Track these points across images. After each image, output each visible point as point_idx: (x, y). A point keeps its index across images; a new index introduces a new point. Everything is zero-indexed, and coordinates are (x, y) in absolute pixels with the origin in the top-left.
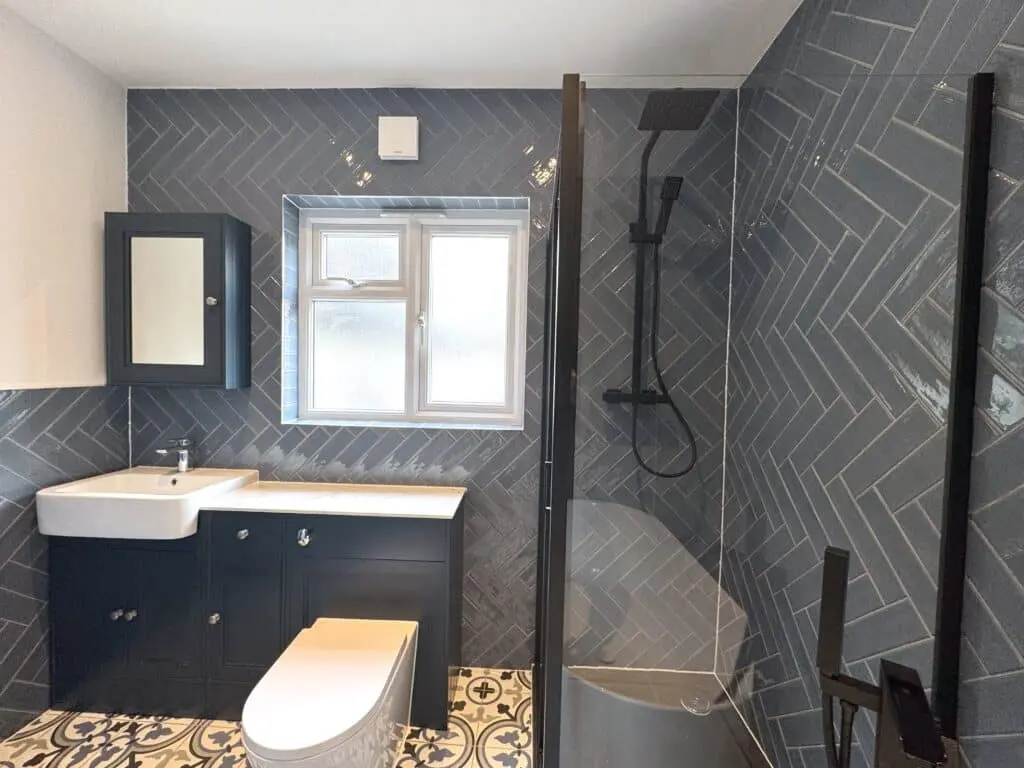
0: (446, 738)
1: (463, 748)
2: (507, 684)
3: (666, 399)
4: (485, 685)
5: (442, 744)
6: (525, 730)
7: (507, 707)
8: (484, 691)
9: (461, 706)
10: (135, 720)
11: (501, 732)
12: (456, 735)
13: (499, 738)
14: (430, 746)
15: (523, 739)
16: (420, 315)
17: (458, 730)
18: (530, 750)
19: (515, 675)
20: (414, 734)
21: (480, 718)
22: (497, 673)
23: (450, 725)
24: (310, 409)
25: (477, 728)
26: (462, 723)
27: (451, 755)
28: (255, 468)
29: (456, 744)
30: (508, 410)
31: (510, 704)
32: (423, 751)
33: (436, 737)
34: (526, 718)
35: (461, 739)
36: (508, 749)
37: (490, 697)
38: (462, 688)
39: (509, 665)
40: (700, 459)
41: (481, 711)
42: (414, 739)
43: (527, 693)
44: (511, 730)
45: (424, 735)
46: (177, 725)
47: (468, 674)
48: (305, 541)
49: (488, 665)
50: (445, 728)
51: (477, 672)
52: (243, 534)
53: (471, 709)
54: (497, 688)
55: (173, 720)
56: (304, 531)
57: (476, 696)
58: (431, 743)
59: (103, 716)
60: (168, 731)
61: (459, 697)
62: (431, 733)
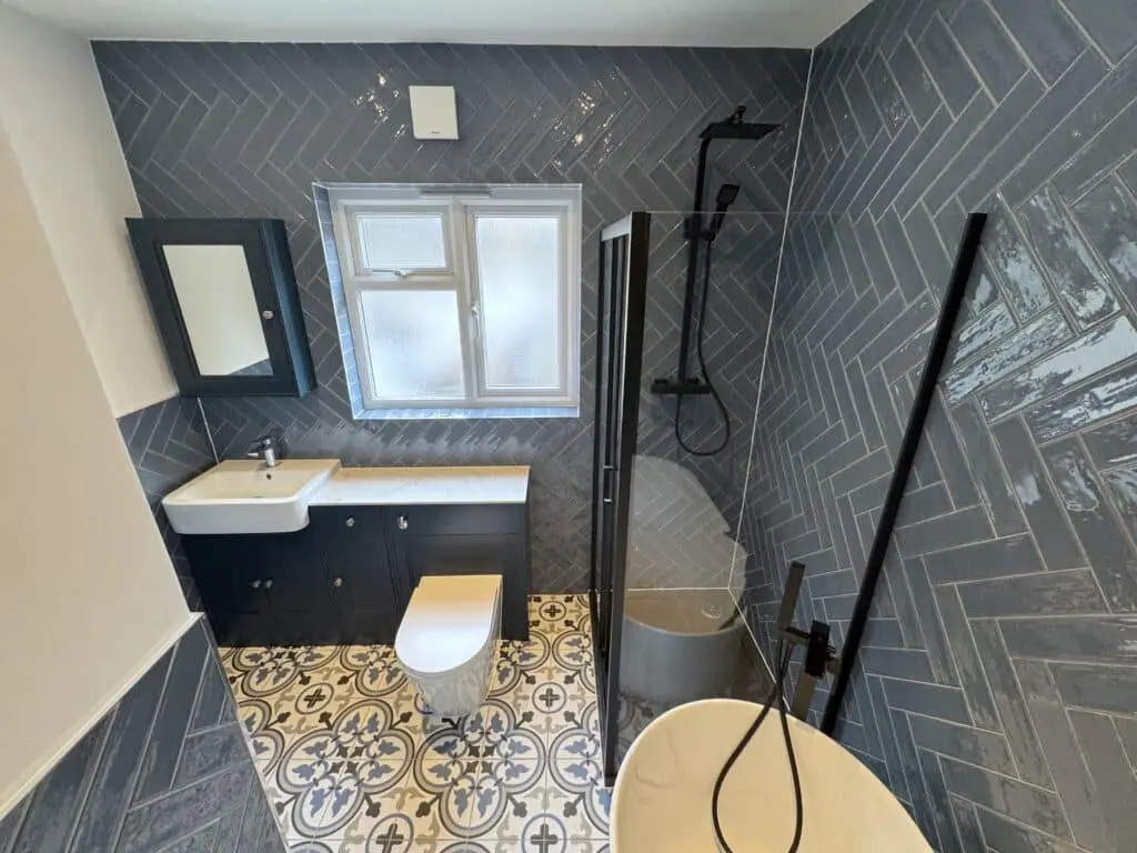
0: (529, 645)
1: (542, 651)
2: (569, 606)
3: (708, 389)
4: (553, 607)
5: (527, 650)
6: (586, 636)
7: (572, 622)
8: (553, 611)
9: (537, 623)
10: (290, 649)
11: (569, 639)
12: (536, 643)
13: (568, 643)
14: (519, 652)
15: (585, 642)
16: (473, 305)
17: (538, 640)
18: (591, 649)
19: (575, 599)
20: (505, 645)
21: (552, 631)
22: (561, 598)
23: (531, 637)
24: (374, 398)
25: (552, 637)
26: (538, 635)
27: (534, 656)
28: (337, 457)
29: (537, 649)
30: (563, 392)
31: (574, 620)
32: (514, 655)
33: (521, 645)
34: (586, 629)
35: (540, 646)
36: (575, 649)
37: (558, 616)
38: (536, 611)
39: (570, 592)
40: (733, 435)
41: (552, 626)
42: (506, 648)
43: (586, 611)
44: (577, 637)
45: (513, 645)
46: (326, 651)
47: (539, 600)
48: (405, 525)
49: (554, 591)
50: (528, 640)
51: (545, 598)
52: (350, 522)
53: (544, 625)
54: (562, 609)
55: (319, 648)
56: (402, 518)
57: (547, 616)
58: (519, 650)
59: (263, 649)
60: (319, 656)
61: (533, 617)
62: (517, 643)
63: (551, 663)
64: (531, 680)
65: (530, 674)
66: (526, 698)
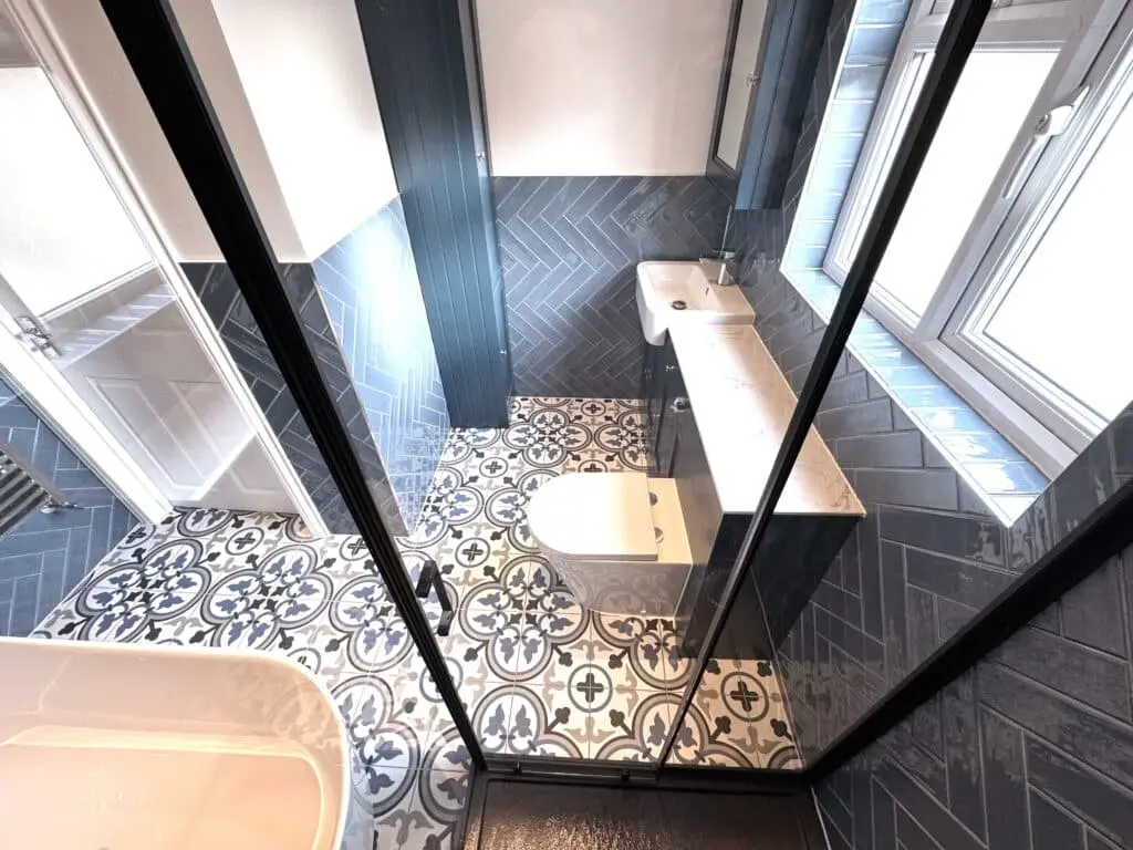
1: (663, 678)
27: (653, 667)
32: (652, 637)
33: (669, 647)
42: (662, 626)
45: (669, 635)
50: (680, 657)
58: (661, 644)
63: (644, 691)
64: (615, 662)
65: (625, 660)
66: (591, 655)
